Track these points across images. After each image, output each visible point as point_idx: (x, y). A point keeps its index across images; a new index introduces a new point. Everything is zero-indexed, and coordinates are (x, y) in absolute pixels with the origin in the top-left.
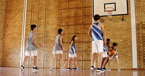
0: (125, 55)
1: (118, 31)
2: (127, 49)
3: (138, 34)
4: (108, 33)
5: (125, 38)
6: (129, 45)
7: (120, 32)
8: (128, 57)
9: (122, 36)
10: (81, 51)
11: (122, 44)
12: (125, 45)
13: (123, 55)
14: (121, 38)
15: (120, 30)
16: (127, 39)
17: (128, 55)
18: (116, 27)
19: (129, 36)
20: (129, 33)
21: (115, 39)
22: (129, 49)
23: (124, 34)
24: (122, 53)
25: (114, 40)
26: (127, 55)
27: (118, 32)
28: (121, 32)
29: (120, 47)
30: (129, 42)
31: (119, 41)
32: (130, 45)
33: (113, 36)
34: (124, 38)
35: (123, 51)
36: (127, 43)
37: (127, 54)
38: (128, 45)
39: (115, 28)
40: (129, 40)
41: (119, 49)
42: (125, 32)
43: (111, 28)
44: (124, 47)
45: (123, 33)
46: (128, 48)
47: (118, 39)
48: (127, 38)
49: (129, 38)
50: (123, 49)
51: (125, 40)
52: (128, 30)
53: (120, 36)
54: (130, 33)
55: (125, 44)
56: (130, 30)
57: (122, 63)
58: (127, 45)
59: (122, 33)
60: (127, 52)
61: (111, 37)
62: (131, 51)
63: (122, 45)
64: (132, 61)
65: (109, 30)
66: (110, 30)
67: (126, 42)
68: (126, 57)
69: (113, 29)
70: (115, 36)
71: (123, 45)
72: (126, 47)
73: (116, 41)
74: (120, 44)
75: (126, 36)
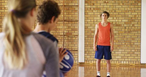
0: (130, 43)
1: (121, 4)
2: (133, 34)
4: (106, 7)
5: (131, 16)
6: (136, 28)
7: (123, 6)
8: (134, 46)
9: (126, 14)
10: (61, 36)
11: (125, 25)
12: (130, 28)
13: (127, 43)
14: (125, 16)
15: (123, 4)
16: (133, 18)
17: (134, 43)
19: (136, 14)
20: (137, 9)
21: (115, 18)
22: (136, 35)
23: (130, 11)
24: (125, 39)
25: (113, 19)
26: (132, 44)
27: (121, 7)
28: (126, 6)
29: (123, 30)
30: (137, 23)
31: (122, 22)
32: (139, 28)
34: (129, 16)
35: (128, 37)
36: (133, 25)
37: (132, 41)
38: (135, 27)
40: (137, 21)
41: (121, 33)
42: (132, 7)
44: (129, 30)
45: (129, 9)
46: (135, 32)
47: (120, 18)
48: (134, 16)
49: (137, 16)
50: (127, 34)
51: (131, 20)
52: (137, 4)
53: (124, 14)
54: (139, 9)
55: (131, 25)
56: (139, 4)
57: (126, 55)
58: (133, 28)
59: (126, 9)
60: (133, 39)
62: (139, 37)
63: (125, 28)
64: (139, 53)
65: (107, 2)
66: (108, 3)
67: (133, 23)
69: (113, 2)
70: (115, 12)
71: (127, 28)
72: (132, 30)
73: (116, 21)
74: (122, 25)
75: (132, 14)
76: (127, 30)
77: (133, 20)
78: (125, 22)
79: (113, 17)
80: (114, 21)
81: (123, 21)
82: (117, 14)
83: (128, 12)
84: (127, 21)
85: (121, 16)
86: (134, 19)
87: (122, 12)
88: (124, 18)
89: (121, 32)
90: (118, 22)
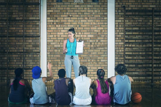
0: (96, 59)
1: (86, 18)
2: (100, 51)
3: (117, 26)
4: (70, 21)
5: (97, 31)
6: (103, 43)
7: (89, 21)
8: (100, 63)
9: (92, 28)
10: (21, 52)
11: (91, 41)
12: (96, 43)
13: (93, 60)
14: (90, 31)
15: (88, 18)
16: (99, 34)
17: (100, 60)
18: (83, 11)
19: (102, 28)
20: (103, 23)
21: (80, 33)
22: (102, 51)
23: (96, 25)
24: (91, 56)
26: (98, 60)
27: (85, 21)
28: (91, 21)
29: (89, 46)
30: (103, 38)
31: (87, 37)
32: (105, 43)
34: (95, 31)
35: (94, 53)
36: (99, 40)
37: (99, 58)
38: (101, 42)
39: (80, 14)
40: (103, 36)
41: (87, 50)
42: (97, 21)
43: (73, 14)
44: (95, 46)
45: (94, 23)
46: (101, 48)
47: (85, 33)
48: (99, 31)
49: (103, 31)
50: (92, 51)
51: (97, 35)
52: (103, 18)
53: (89, 28)
54: (105, 23)
55: (97, 41)
56: (105, 18)
57: (91, 73)
58: (99, 43)
59: (91, 24)
60: (100, 56)
62: (105, 53)
63: (91, 44)
64: (106, 70)
65: (70, 16)
66: (72, 17)
67: (99, 38)
68: (97, 62)
69: (77, 16)
70: (80, 27)
71: (93, 43)
72: (98, 46)
73: (81, 36)
75: (98, 28)
76: (92, 46)
77: (100, 35)
78: (90, 38)
79: (78, 32)
80: (79, 36)
81: (89, 36)
82: (82, 28)
83: (94, 27)
84: (92, 36)
85: (86, 31)
86: (100, 34)
87: (87, 27)
88: (89, 33)
89: (87, 48)
90: (83, 37)
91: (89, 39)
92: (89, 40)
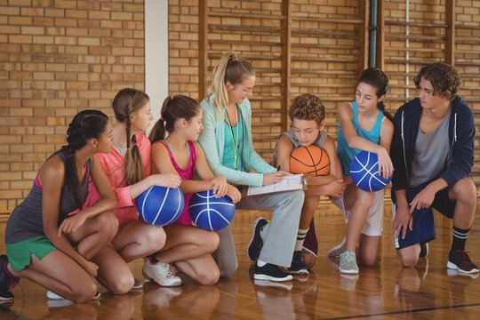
3: (175, 10)
5: (111, 25)
6: (129, 69)
9: (92, 15)
11: (90, 59)
12: (107, 69)
14: (88, 24)
16: (118, 34)
19: (128, 16)
21: (52, 31)
23: (106, 4)
25: (46, 34)
29: (83, 77)
30: (130, 51)
31: (78, 45)
32: (137, 70)
33: (41, 11)
34: (104, 24)
36: (117, 57)
38: (124, 65)
40: (131, 43)
41: (78, 91)
44: (104, 78)
47: (70, 31)
48: (118, 25)
49: (131, 25)
51: (111, 41)
53: (84, 14)
55: (111, 60)
58: (118, 69)
61: (30, 12)
63: (91, 71)
67: (116, 51)
70: (52, 6)
71: (97, 69)
72: (114, 78)
73: (58, 40)
74: (80, 60)
75: (115, 16)
76: (95, 77)
77: (119, 38)
78: (89, 47)
79: (46, 28)
80: (49, 40)
81: (84, 41)
82: (61, 13)
83: (100, 10)
84: (95, 42)
85: (74, 23)
86: (121, 36)
87: (77, 9)
88: (84, 32)
89: (76, 85)
90: (65, 46)
91: (85, 51)
92: (83, 55)
